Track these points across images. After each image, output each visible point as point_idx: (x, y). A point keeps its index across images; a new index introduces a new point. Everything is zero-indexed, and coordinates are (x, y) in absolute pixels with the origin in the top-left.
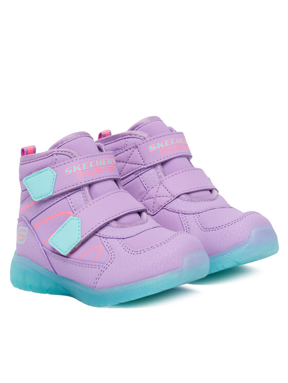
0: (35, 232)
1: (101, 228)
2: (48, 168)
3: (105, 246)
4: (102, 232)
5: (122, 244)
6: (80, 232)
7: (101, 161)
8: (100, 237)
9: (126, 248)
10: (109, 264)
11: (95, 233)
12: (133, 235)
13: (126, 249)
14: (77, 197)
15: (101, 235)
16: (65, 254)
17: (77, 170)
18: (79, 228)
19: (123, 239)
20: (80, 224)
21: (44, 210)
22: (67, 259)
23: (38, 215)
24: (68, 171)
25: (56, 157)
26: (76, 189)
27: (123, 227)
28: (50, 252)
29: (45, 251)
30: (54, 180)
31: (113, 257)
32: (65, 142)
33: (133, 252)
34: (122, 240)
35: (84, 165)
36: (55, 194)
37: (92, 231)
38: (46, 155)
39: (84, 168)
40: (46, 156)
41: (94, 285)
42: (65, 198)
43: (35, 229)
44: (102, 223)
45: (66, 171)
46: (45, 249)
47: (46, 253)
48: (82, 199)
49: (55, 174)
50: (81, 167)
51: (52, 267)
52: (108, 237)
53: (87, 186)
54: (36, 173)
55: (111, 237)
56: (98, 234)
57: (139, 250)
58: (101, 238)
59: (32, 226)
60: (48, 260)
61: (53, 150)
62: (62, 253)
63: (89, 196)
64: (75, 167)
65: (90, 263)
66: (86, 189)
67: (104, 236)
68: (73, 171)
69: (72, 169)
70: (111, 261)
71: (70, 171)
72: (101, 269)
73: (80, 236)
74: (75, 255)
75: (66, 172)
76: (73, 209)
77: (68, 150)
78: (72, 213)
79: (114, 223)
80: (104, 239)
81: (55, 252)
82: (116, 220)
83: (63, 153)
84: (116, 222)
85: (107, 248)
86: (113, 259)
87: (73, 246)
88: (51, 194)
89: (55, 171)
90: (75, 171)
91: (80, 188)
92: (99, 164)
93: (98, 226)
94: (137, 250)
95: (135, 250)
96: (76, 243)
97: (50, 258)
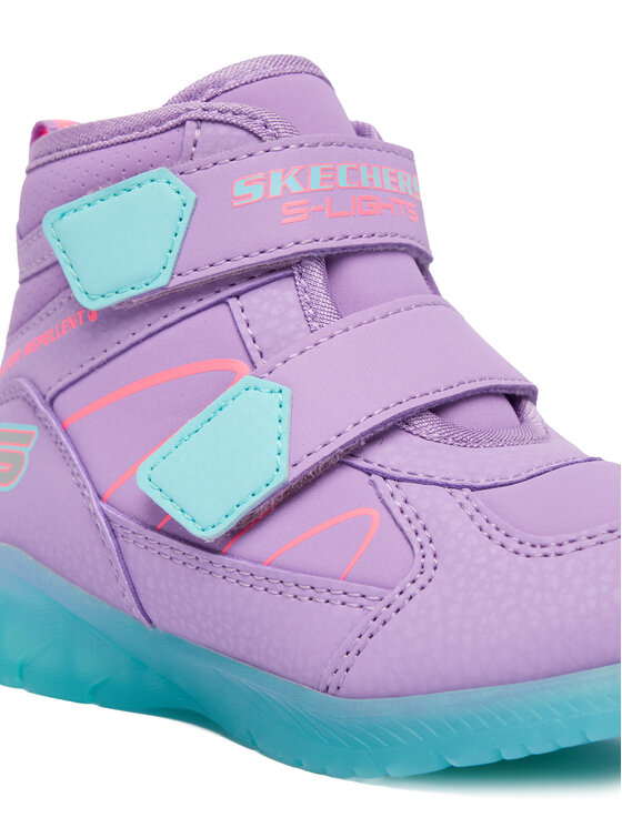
0: (72, 442)
1: (376, 436)
2: (162, 172)
3: (396, 512)
4: (379, 456)
5: (470, 510)
6: (283, 445)
7: (376, 170)
8: (369, 472)
9: (490, 528)
10: (412, 589)
11: (346, 456)
12: (511, 479)
13: (494, 533)
14: (275, 300)
15: (374, 466)
16: (209, 535)
17: (285, 188)
18: (283, 428)
19: (473, 489)
20: (285, 412)
21: (118, 348)
22: (214, 557)
23: (92, 370)
24: (247, 190)
25: (197, 133)
26: (273, 271)
27: (463, 443)
28: (133, 525)
29: (108, 520)
30: (183, 225)
31: (430, 560)
32: (231, 84)
33: (527, 548)
34: (467, 492)
35: (316, 174)
36: (178, 281)
37: (336, 444)
38: (150, 124)
39: (315, 184)
40: (154, 129)
41: (332, 680)
42: (223, 302)
43: (74, 428)
44: (380, 418)
45: (240, 189)
46: (111, 512)
47: (113, 531)
48: (296, 313)
49: (190, 196)
50: (302, 177)
51: (135, 594)
52: (403, 474)
53: (318, 260)
54: (102, 192)
55: (421, 477)
56: (359, 462)
57: (551, 540)
58: (374, 477)
59: (57, 417)
60: (122, 559)
61: (183, 106)
62: (195, 531)
63: (324, 300)
64: (276, 176)
65: (318, 581)
66: (316, 273)
67: (388, 471)
68: (267, 190)
69: (266, 181)
70: (422, 580)
71: (257, 192)
72: (374, 609)
73: (283, 462)
74: (256, 543)
75: (236, 194)
76: (254, 349)
77: (247, 108)
78: (246, 366)
79: (427, 424)
80: (390, 485)
81: (161, 524)
82: (438, 409)
83: (229, 117)
84: (435, 417)
85: (402, 520)
86: (429, 571)
87: (248, 504)
88: (162, 280)
89: (192, 188)
90: (275, 191)
91: (289, 267)
92: (371, 180)
93: (367, 425)
94: (545, 540)
95: (531, 538)
96: (265, 492)
97: (130, 549)
